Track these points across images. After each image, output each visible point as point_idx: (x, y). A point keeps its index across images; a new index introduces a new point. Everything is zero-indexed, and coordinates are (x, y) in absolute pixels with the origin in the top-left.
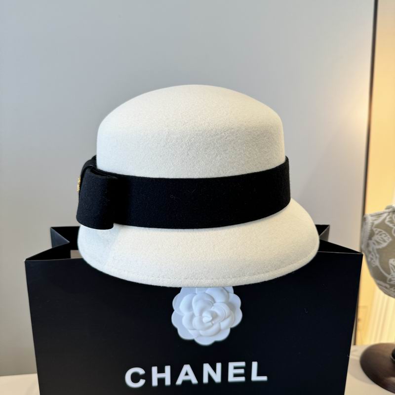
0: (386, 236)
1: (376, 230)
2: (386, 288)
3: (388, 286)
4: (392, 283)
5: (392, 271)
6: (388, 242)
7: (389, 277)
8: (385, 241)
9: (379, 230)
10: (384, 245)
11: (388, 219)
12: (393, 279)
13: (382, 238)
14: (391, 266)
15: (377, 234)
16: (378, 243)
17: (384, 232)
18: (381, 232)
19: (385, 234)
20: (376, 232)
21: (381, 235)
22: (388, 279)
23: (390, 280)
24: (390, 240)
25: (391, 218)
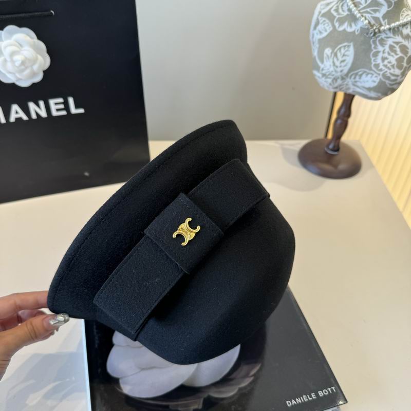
0: (329, 25)
1: (321, 20)
2: (319, 77)
3: (320, 75)
4: (324, 72)
5: (325, 60)
6: (329, 31)
7: (322, 66)
8: (326, 31)
9: (324, 19)
10: (325, 34)
11: (334, 8)
12: (324, 69)
13: (324, 28)
14: (325, 55)
15: (322, 23)
16: (321, 33)
17: (327, 21)
18: (324, 21)
19: (327, 23)
20: (321, 22)
21: (324, 24)
22: (321, 68)
23: (323, 70)
24: (331, 29)
25: (338, 7)
